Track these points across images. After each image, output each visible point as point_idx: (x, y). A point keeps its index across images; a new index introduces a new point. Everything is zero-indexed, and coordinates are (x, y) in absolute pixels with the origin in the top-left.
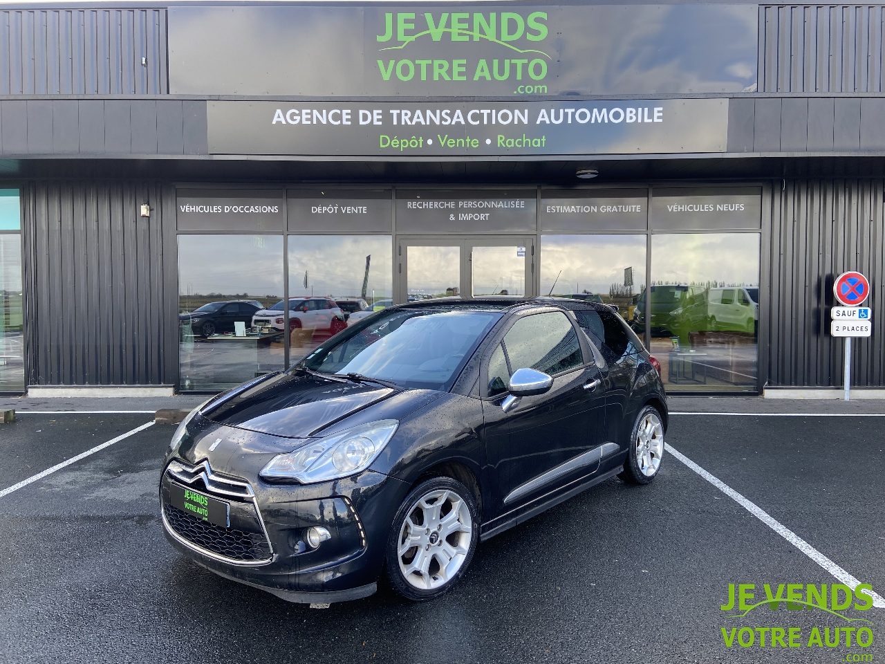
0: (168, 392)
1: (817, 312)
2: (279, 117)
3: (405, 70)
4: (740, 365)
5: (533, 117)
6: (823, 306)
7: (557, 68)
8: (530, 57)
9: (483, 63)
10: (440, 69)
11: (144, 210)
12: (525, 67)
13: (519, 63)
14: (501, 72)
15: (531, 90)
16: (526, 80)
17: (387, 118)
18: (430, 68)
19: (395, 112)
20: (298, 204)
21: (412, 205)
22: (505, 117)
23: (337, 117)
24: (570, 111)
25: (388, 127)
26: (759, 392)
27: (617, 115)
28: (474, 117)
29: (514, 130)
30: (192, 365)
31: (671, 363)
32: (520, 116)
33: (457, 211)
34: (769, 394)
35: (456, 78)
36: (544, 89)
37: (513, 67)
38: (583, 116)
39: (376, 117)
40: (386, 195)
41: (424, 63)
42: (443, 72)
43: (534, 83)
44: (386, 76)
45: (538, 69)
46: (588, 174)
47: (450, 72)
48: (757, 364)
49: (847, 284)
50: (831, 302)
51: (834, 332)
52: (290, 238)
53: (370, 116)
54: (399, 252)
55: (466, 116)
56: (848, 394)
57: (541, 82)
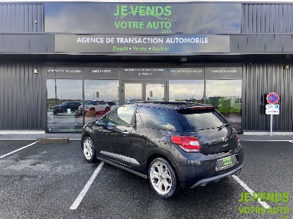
0: (43, 132)
1: (261, 106)
2: (79, 40)
3: (124, 25)
4: (236, 123)
5: (165, 40)
6: (263, 104)
7: (175, 24)
8: (166, 21)
9: (150, 23)
10: (135, 24)
11: (36, 71)
12: (164, 24)
13: (162, 23)
15: (165, 32)
16: (164, 28)
17: (115, 40)
18: (132, 24)
19: (118, 39)
20: (87, 69)
21: (126, 70)
22: (155, 41)
23: (99, 40)
24: (177, 39)
25: (116, 43)
26: (242, 133)
27: (193, 40)
28: (145, 41)
29: (158, 45)
32: (160, 40)
33: (141, 72)
34: (245, 133)
35: (140, 27)
36: (170, 32)
38: (181, 40)
39: (112, 40)
40: (117, 67)
41: (130, 23)
42: (137, 25)
43: (167, 29)
44: (117, 27)
45: (168, 25)
46: (185, 60)
48: (241, 123)
49: (271, 97)
50: (266, 103)
51: (267, 113)
52: (85, 81)
53: (110, 40)
54: (122, 85)
55: (142, 40)
56: (272, 133)
57: (169, 29)
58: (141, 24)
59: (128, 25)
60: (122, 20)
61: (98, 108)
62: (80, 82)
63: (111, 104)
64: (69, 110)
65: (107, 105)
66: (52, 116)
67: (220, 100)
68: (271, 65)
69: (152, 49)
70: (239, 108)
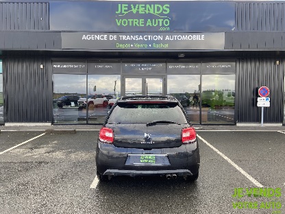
0: (49, 124)
1: (253, 99)
2: (84, 37)
3: (125, 23)
4: (230, 116)
5: (164, 38)
6: (255, 97)
8: (164, 19)
9: (149, 20)
10: (136, 21)
11: (42, 66)
12: (163, 22)
13: (161, 20)
14: (155, 23)
15: (164, 29)
16: (163, 26)
17: (118, 38)
18: (132, 22)
19: (121, 36)
21: (127, 65)
22: (155, 38)
23: (103, 37)
24: (176, 36)
25: (119, 41)
26: (235, 124)
27: (190, 38)
28: (146, 38)
29: (158, 42)
30: (58, 116)
31: (208, 115)
32: (160, 38)
33: (141, 67)
34: (238, 125)
35: (141, 25)
36: (168, 29)
37: (159, 22)
38: (179, 37)
39: (115, 37)
40: (119, 62)
41: (130, 20)
42: (137, 23)
43: (165, 27)
44: (119, 24)
45: (166, 23)
46: (182, 55)
47: (139, 23)
48: (234, 115)
49: (263, 90)
50: (257, 96)
51: (258, 105)
52: (89, 76)
53: (113, 37)
54: (123, 80)
55: (143, 37)
56: (263, 124)
57: (168, 27)
58: (141, 21)
59: (129, 22)
60: (122, 18)
64: (73, 104)
67: (214, 93)
68: (263, 61)
70: (232, 101)
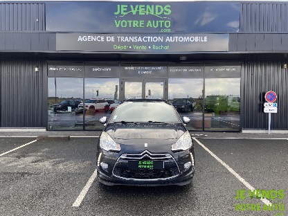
0: (44, 130)
1: (260, 104)
2: (80, 39)
3: (124, 24)
4: (235, 122)
5: (164, 39)
6: (262, 102)
7: (174, 23)
8: (165, 20)
9: (149, 22)
10: (135, 24)
11: (36, 69)
12: (163, 23)
13: (161, 22)
14: (155, 25)
15: (165, 31)
16: (164, 27)
17: (116, 39)
18: (132, 23)
19: (119, 37)
20: (87, 68)
21: (126, 68)
22: (155, 39)
23: (100, 39)
24: (177, 37)
25: (116, 42)
26: (240, 131)
27: (192, 39)
28: (145, 39)
29: (158, 44)
30: (54, 121)
31: (212, 121)
32: (160, 39)
33: (141, 70)
34: (244, 131)
35: (141, 26)
36: (169, 31)
37: (159, 23)
38: (181, 39)
39: (112, 39)
40: (117, 65)
41: (130, 22)
43: (166, 28)
46: (184, 58)
47: (139, 24)
48: (240, 122)
49: (269, 96)
50: (264, 101)
51: (265, 111)
52: (85, 79)
53: (110, 39)
54: (122, 84)
55: (142, 39)
56: (270, 131)
57: (169, 28)
58: (141, 22)
59: (128, 23)
60: (122, 19)
61: (98, 106)
62: (80, 80)
63: (111, 102)
64: (70, 109)
65: (107, 103)
66: (53, 115)
67: (218, 99)
68: (269, 64)
69: (152, 47)
70: (238, 107)
